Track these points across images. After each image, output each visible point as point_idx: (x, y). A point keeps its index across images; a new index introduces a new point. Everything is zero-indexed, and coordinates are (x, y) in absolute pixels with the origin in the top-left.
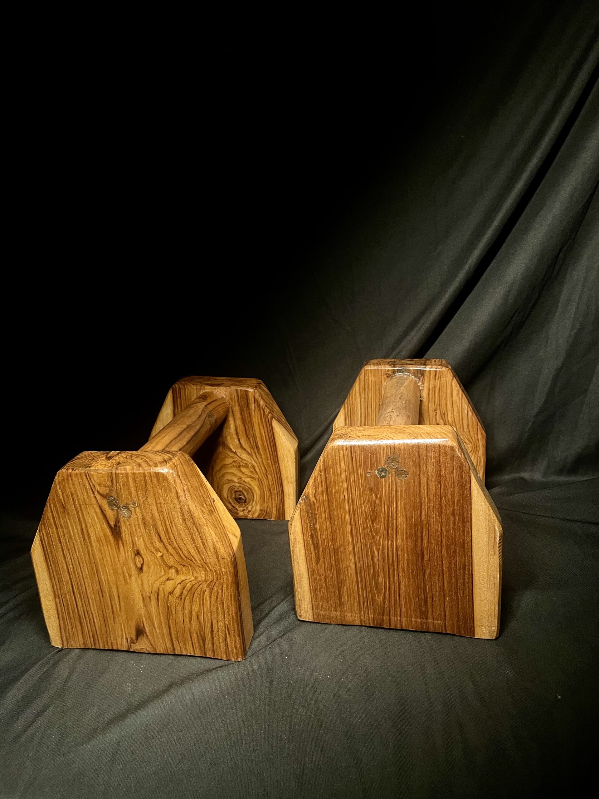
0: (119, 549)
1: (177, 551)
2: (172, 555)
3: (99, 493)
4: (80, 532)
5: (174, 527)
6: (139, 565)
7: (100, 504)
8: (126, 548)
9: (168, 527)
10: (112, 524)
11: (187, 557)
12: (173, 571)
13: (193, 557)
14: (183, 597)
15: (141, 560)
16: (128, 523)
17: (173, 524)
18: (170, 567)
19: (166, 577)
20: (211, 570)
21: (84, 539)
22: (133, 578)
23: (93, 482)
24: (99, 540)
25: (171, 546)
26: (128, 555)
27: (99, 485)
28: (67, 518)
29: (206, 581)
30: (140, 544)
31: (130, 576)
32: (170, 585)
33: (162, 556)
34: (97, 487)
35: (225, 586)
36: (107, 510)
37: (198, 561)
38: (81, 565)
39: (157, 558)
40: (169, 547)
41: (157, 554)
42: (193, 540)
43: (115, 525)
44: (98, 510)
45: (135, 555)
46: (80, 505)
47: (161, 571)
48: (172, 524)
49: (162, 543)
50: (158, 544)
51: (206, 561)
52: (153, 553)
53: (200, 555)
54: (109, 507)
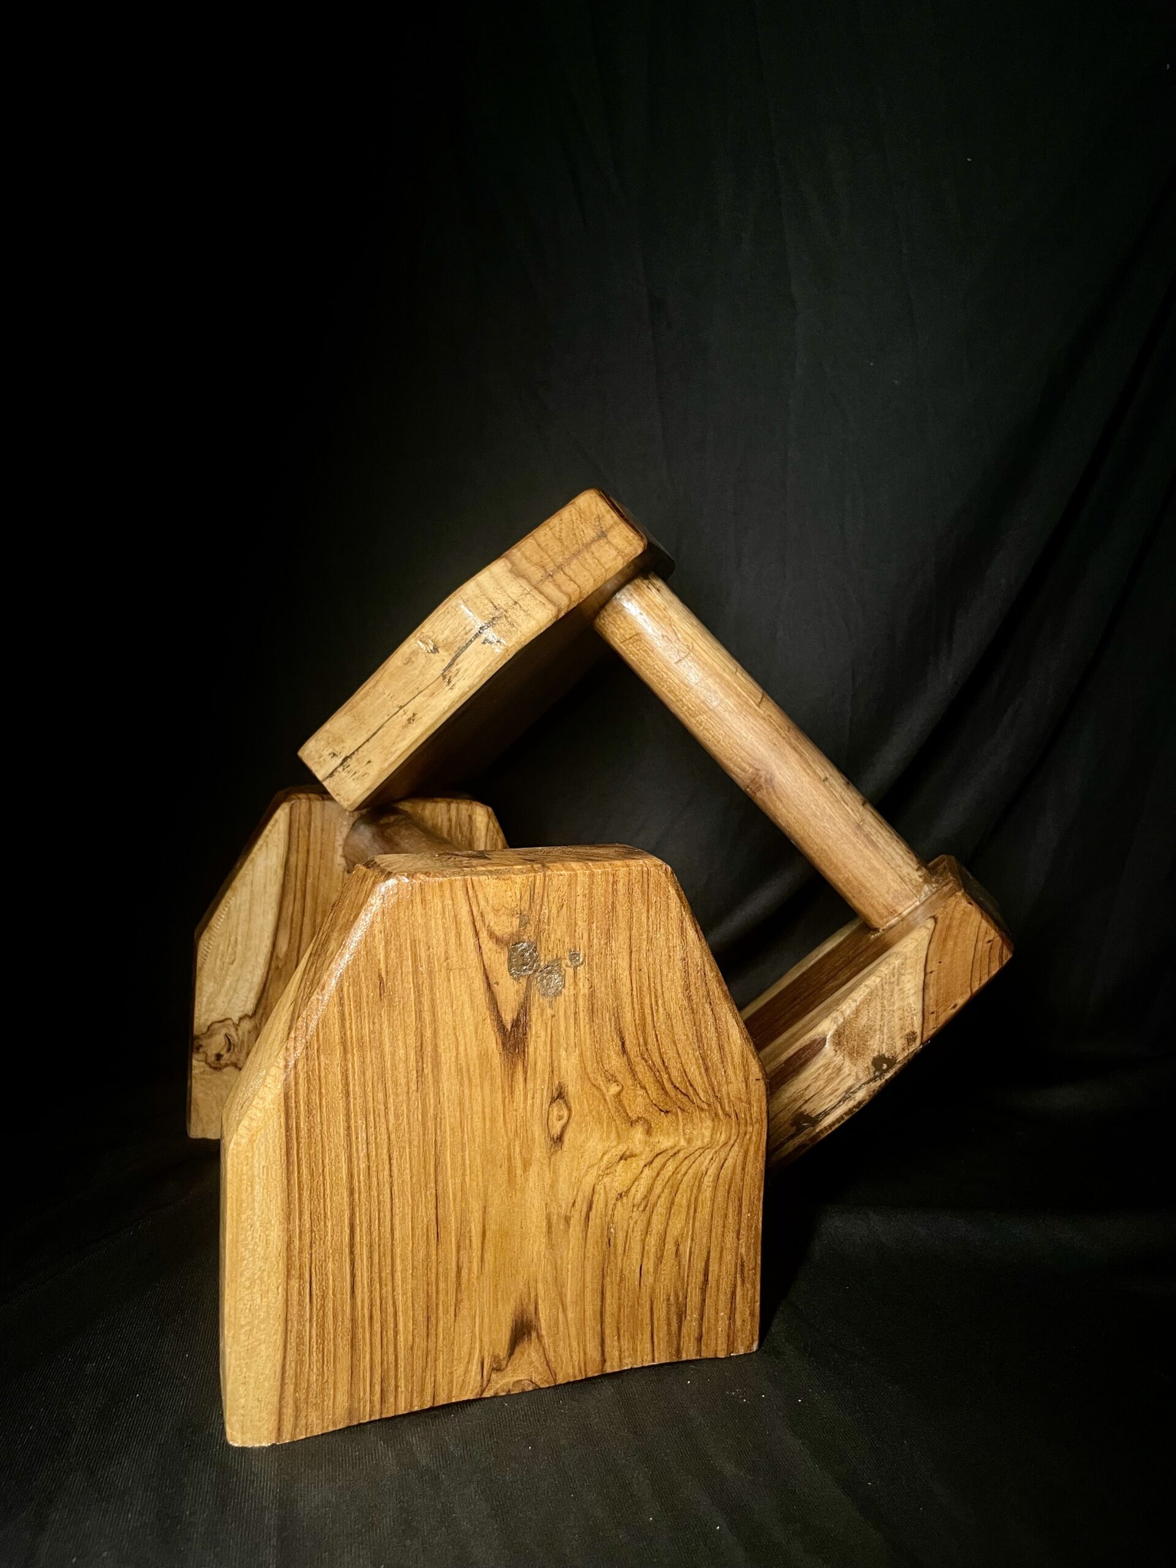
0: (512, 1089)
1: (657, 1074)
2: (644, 1088)
3: (492, 935)
4: (412, 1056)
5: (661, 1010)
6: (556, 1129)
7: (487, 962)
8: (530, 1085)
9: (648, 1011)
10: (508, 1018)
11: (677, 1089)
12: (638, 1131)
13: (691, 1085)
14: (652, 1199)
15: (565, 1113)
16: (549, 1012)
17: (660, 1003)
18: (633, 1123)
19: (620, 1151)
20: (727, 1115)
21: (420, 1072)
22: (534, 1170)
23: (482, 903)
24: (461, 1071)
25: (646, 1061)
26: (533, 1105)
27: (496, 911)
28: (385, 1018)
29: (711, 1146)
30: (569, 1067)
31: (526, 1165)
32: (623, 1173)
33: (619, 1093)
34: (490, 918)
35: (752, 1151)
37: (702, 1095)
38: (396, 1153)
39: (605, 1100)
40: (641, 1068)
41: (608, 1090)
42: (700, 1039)
43: (516, 1023)
44: (479, 983)
45: (553, 1100)
46: (430, 973)
47: (609, 1136)
48: (657, 1003)
49: (625, 1058)
50: (615, 1062)
51: (719, 1091)
52: (599, 1089)
53: (708, 1074)
54: (510, 971)
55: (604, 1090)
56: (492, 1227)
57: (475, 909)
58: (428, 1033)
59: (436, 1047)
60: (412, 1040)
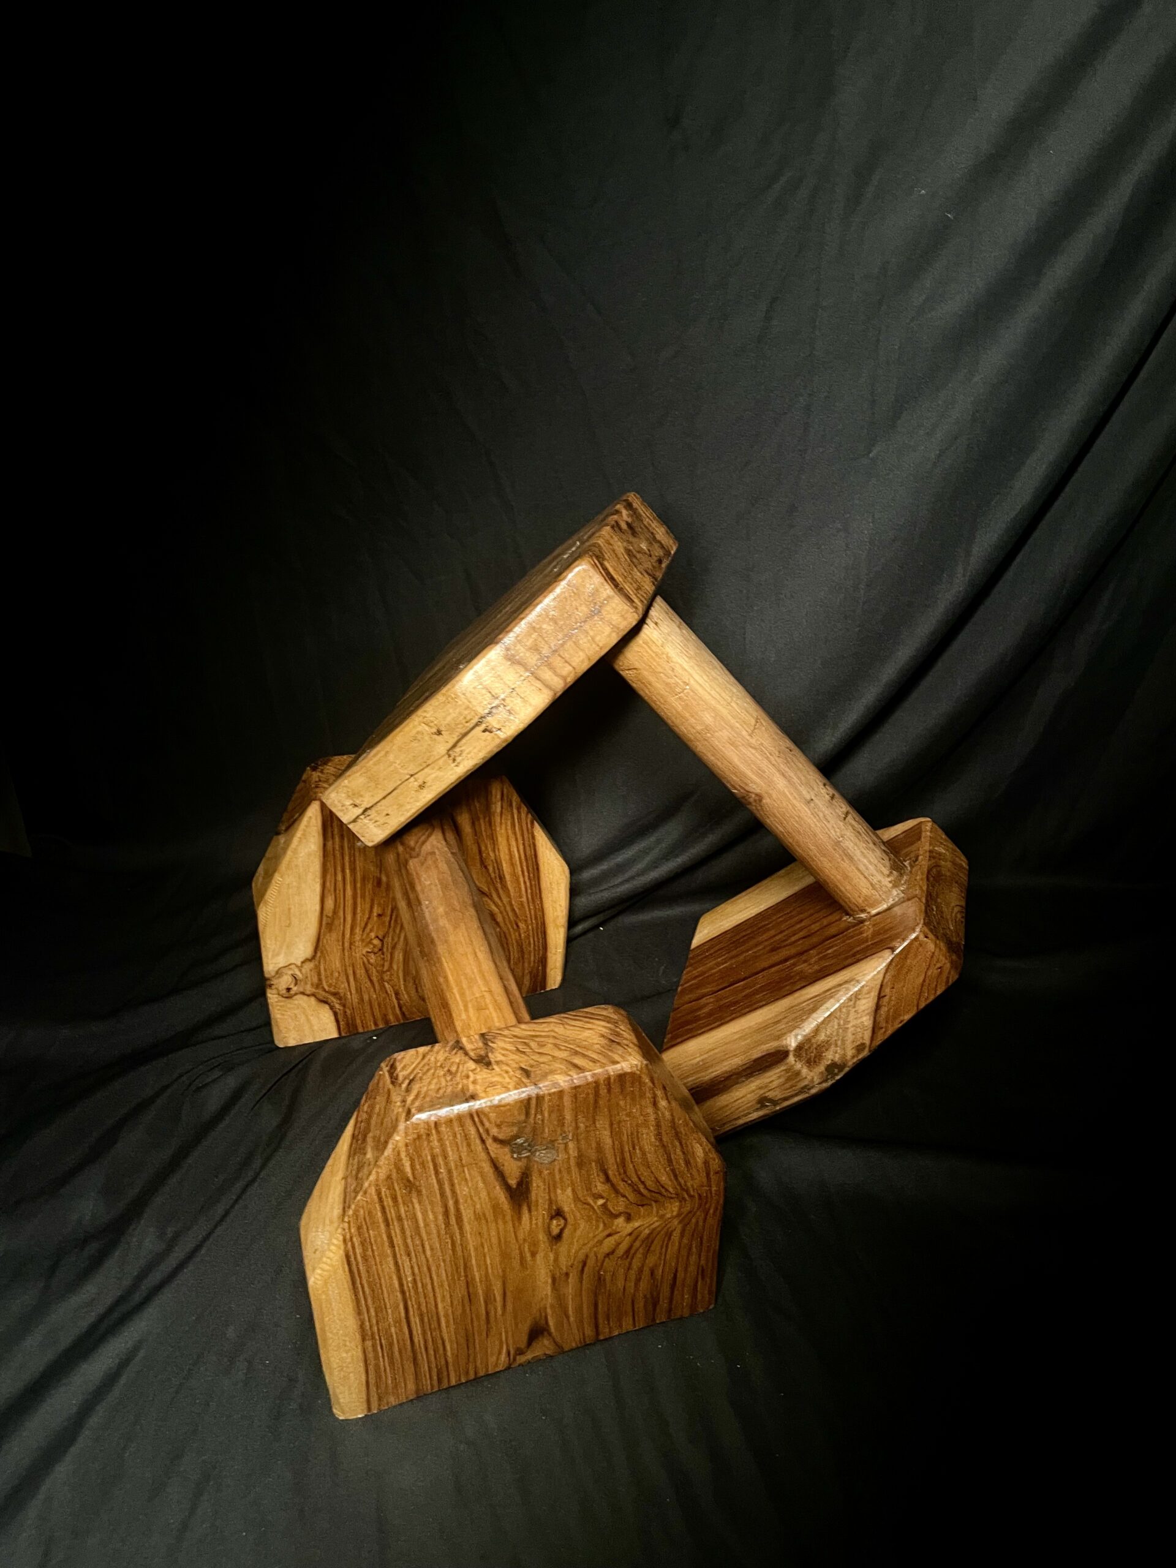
0: (520, 1219)
1: (635, 1187)
2: (624, 1196)
3: (496, 1139)
4: (440, 1217)
5: (638, 1151)
6: (555, 1231)
7: (493, 1155)
8: (534, 1213)
9: (627, 1155)
10: (513, 1182)
11: (650, 1191)
12: (621, 1221)
13: (663, 1187)
14: (632, 1251)
15: (563, 1222)
16: (546, 1172)
17: (637, 1148)
18: (616, 1216)
19: (607, 1232)
20: (691, 1197)
21: (447, 1224)
22: (539, 1257)
23: (487, 1124)
24: (479, 1217)
25: (626, 1182)
26: (536, 1224)
27: (498, 1126)
28: (415, 1201)
29: (678, 1215)
30: (565, 1198)
31: (534, 1254)
32: (610, 1243)
33: (604, 1205)
34: (494, 1131)
35: (711, 1211)
36: (506, 1164)
37: (671, 1190)
38: (433, 1269)
39: (594, 1209)
40: (622, 1186)
41: (595, 1203)
42: (670, 1161)
43: (520, 1184)
44: (487, 1168)
45: (552, 1218)
46: (449, 1172)
47: (597, 1227)
48: (634, 1148)
49: (609, 1185)
50: (600, 1187)
51: (686, 1185)
52: (589, 1204)
53: (677, 1179)
54: (512, 1157)
55: (592, 1204)
56: (510, 1288)
57: (481, 1130)
58: (451, 1203)
59: (458, 1210)
60: (440, 1210)
